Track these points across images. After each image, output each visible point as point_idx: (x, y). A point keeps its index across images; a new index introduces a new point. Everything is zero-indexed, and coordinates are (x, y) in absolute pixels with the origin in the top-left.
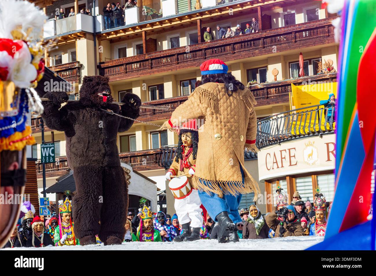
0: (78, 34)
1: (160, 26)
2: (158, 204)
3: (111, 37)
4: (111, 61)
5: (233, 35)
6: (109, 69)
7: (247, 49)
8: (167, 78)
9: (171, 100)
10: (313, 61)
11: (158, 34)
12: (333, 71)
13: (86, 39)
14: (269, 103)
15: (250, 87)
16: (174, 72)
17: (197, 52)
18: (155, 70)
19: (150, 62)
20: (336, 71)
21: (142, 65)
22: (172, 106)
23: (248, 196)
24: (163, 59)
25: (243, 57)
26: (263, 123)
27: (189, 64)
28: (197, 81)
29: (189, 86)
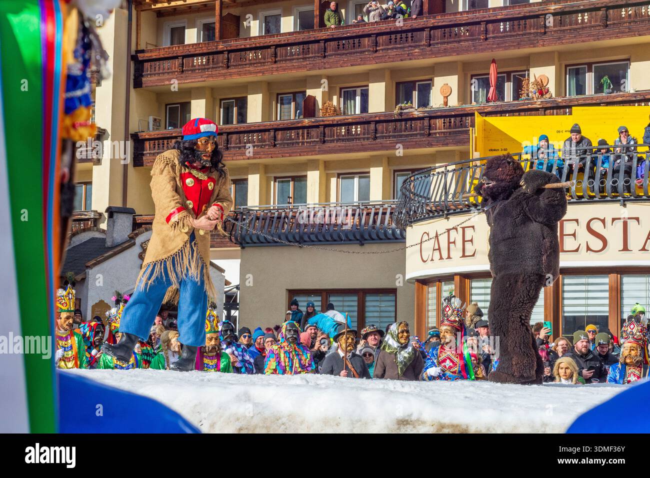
2: (223, 308)
3: (159, 6)
4: (156, 50)
5: (377, 18)
6: (153, 63)
7: (398, 46)
8: (254, 87)
9: (259, 126)
10: (514, 76)
11: (244, 8)
12: (548, 96)
14: (431, 145)
15: (401, 114)
16: (268, 77)
17: (310, 46)
18: (234, 71)
19: (226, 56)
20: (554, 96)
21: (211, 60)
22: (260, 137)
23: (383, 304)
24: (249, 52)
25: (392, 60)
26: (420, 179)
27: (294, 65)
28: (307, 96)
29: (292, 103)
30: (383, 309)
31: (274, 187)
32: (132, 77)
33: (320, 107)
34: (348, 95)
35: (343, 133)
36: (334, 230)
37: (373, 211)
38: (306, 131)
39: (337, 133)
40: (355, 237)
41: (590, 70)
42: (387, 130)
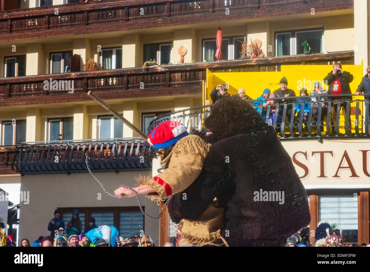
8: (32, 48)
9: (35, 78)
10: (235, 40)
12: (261, 56)
14: (171, 93)
15: (147, 69)
16: (42, 39)
17: (76, 15)
18: (15, 34)
19: (10, 23)
20: (266, 56)
22: (36, 87)
23: (134, 219)
24: (28, 20)
25: (140, 27)
27: (64, 30)
28: (73, 55)
29: (62, 60)
30: (133, 223)
31: (47, 126)
33: (84, 63)
35: (102, 84)
36: (96, 160)
37: (126, 145)
39: (97, 83)
40: (112, 166)
41: (293, 36)
42: (136, 82)
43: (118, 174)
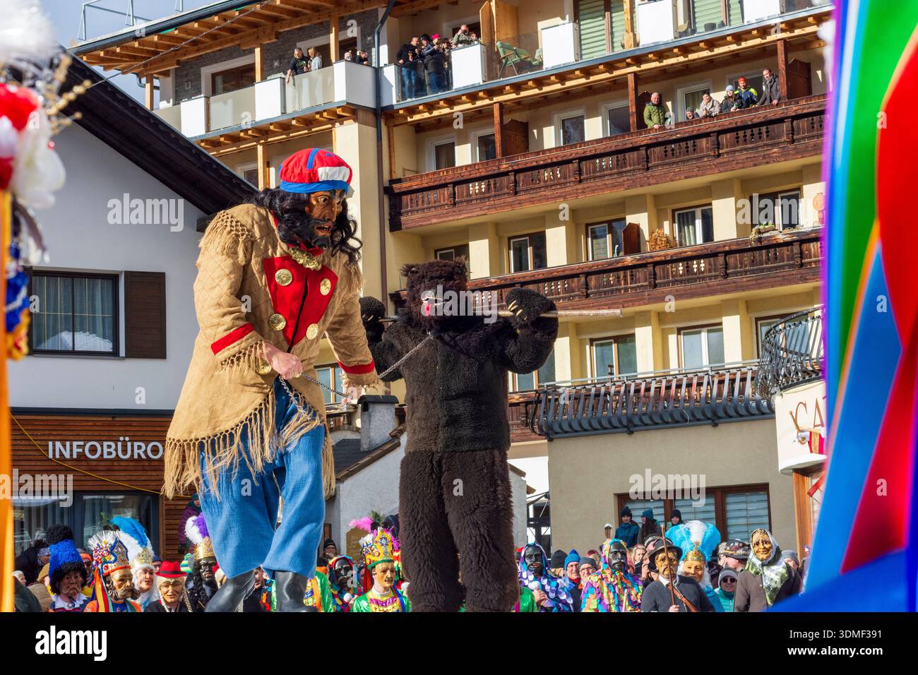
0: (339, 112)
1: (536, 91)
2: (529, 526)
3: (417, 117)
4: (417, 177)
5: (716, 111)
6: (414, 196)
7: (749, 146)
9: (563, 271)
11: (533, 111)
13: (357, 124)
14: (804, 280)
15: (760, 240)
17: (627, 155)
18: (524, 197)
19: (512, 178)
21: (492, 186)
22: (566, 286)
23: (751, 507)
24: (543, 170)
25: (741, 165)
26: (788, 328)
27: (607, 183)
28: (627, 224)
29: (608, 236)
30: (751, 513)
31: (591, 352)
32: (387, 217)
33: (647, 238)
34: (685, 219)
35: (681, 272)
36: (676, 407)
37: (727, 378)
38: (629, 273)
39: (672, 272)
40: (704, 414)
42: (741, 263)
43: (717, 428)
